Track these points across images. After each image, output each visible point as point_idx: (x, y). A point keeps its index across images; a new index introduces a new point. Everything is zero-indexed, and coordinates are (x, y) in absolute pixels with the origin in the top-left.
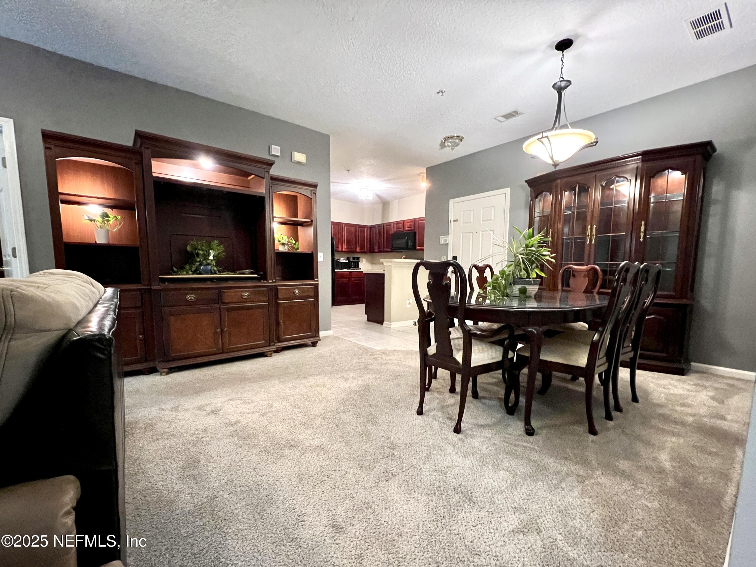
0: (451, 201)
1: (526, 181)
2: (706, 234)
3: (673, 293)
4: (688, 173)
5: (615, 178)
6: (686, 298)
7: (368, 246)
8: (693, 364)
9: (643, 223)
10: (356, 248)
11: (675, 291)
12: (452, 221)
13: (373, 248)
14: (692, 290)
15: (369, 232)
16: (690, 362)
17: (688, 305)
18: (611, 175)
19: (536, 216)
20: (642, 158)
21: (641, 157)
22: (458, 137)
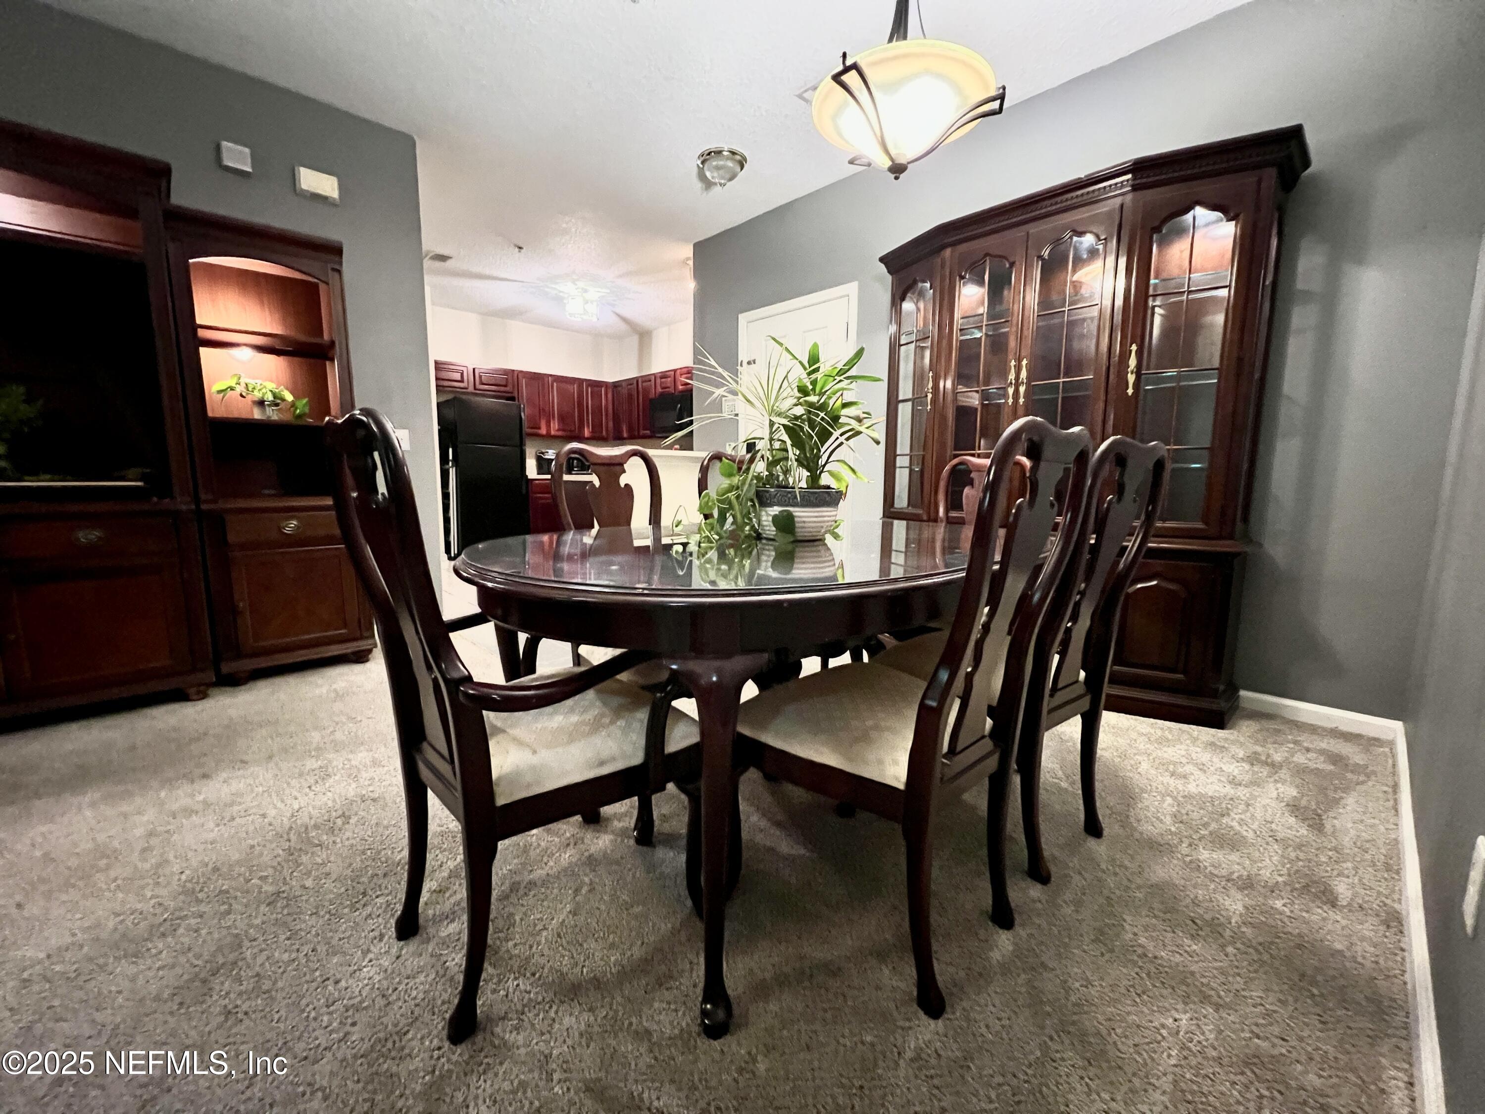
0: (743, 318)
1: (882, 260)
2: (1280, 376)
3: (1200, 525)
4: (1241, 216)
5: (1071, 238)
6: (1231, 537)
7: (611, 424)
8: (1243, 693)
9: (1134, 348)
10: (581, 427)
11: (1205, 520)
12: (745, 364)
13: (620, 432)
14: (1246, 519)
15: (610, 396)
16: (1238, 691)
17: (1237, 554)
18: (1064, 228)
19: (902, 342)
20: (1134, 179)
21: (1129, 176)
22: (733, 153)
